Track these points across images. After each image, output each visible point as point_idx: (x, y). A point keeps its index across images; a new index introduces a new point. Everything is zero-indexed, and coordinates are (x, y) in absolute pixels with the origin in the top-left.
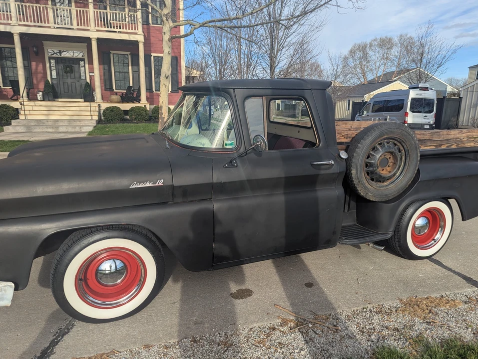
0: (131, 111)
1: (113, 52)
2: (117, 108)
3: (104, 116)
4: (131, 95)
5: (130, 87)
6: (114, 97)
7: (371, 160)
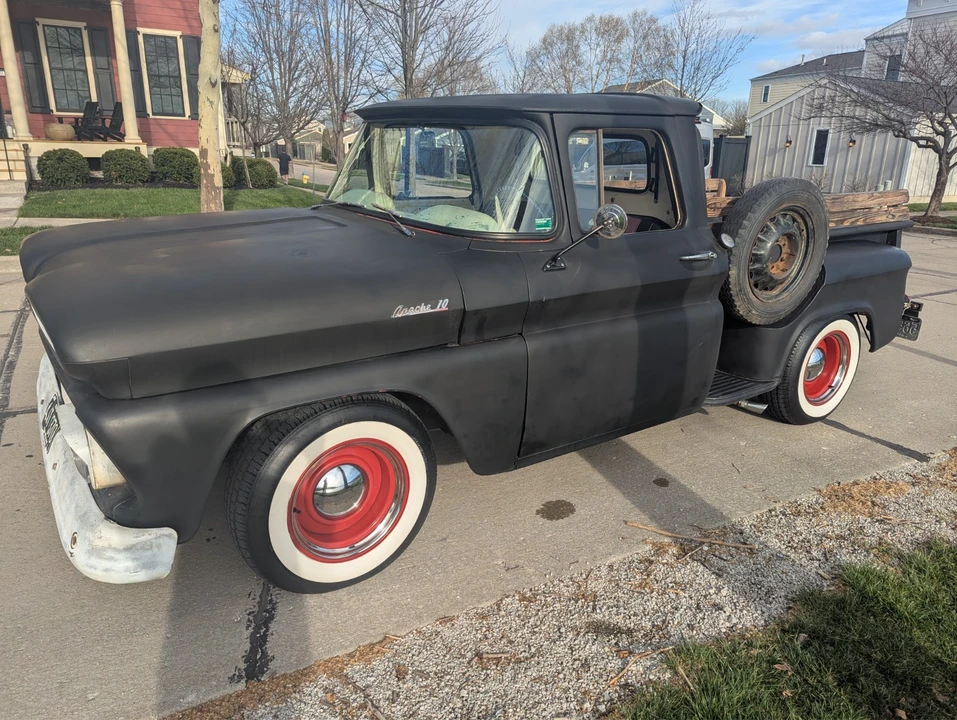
0: (107, 160)
1: (42, 21)
2: (73, 153)
3: (41, 172)
4: (99, 122)
5: (91, 106)
6: (57, 129)
7: (758, 250)
